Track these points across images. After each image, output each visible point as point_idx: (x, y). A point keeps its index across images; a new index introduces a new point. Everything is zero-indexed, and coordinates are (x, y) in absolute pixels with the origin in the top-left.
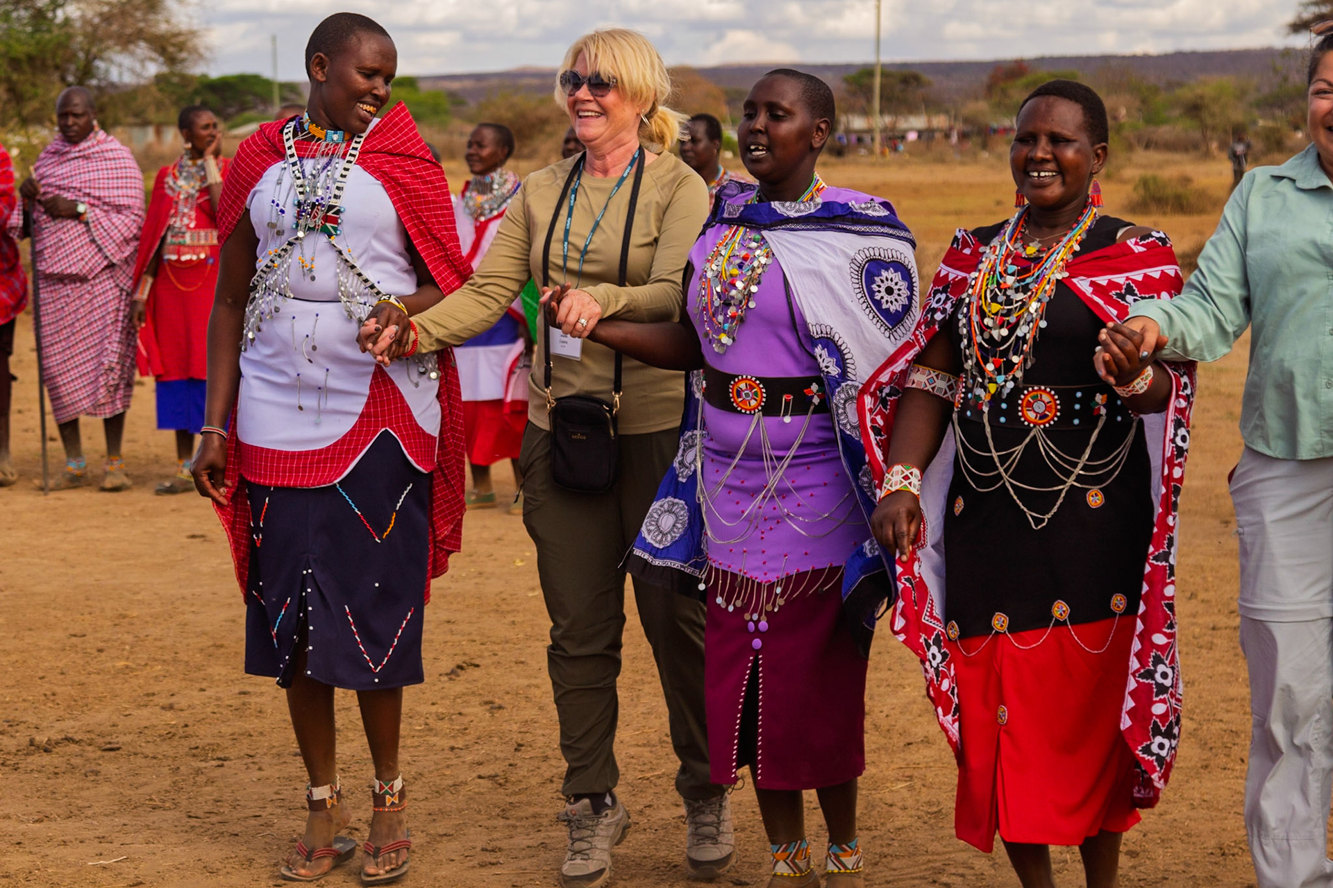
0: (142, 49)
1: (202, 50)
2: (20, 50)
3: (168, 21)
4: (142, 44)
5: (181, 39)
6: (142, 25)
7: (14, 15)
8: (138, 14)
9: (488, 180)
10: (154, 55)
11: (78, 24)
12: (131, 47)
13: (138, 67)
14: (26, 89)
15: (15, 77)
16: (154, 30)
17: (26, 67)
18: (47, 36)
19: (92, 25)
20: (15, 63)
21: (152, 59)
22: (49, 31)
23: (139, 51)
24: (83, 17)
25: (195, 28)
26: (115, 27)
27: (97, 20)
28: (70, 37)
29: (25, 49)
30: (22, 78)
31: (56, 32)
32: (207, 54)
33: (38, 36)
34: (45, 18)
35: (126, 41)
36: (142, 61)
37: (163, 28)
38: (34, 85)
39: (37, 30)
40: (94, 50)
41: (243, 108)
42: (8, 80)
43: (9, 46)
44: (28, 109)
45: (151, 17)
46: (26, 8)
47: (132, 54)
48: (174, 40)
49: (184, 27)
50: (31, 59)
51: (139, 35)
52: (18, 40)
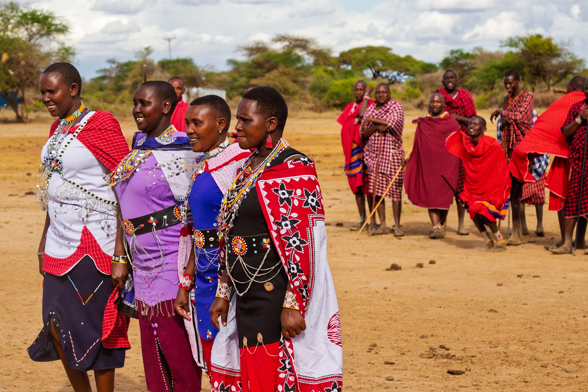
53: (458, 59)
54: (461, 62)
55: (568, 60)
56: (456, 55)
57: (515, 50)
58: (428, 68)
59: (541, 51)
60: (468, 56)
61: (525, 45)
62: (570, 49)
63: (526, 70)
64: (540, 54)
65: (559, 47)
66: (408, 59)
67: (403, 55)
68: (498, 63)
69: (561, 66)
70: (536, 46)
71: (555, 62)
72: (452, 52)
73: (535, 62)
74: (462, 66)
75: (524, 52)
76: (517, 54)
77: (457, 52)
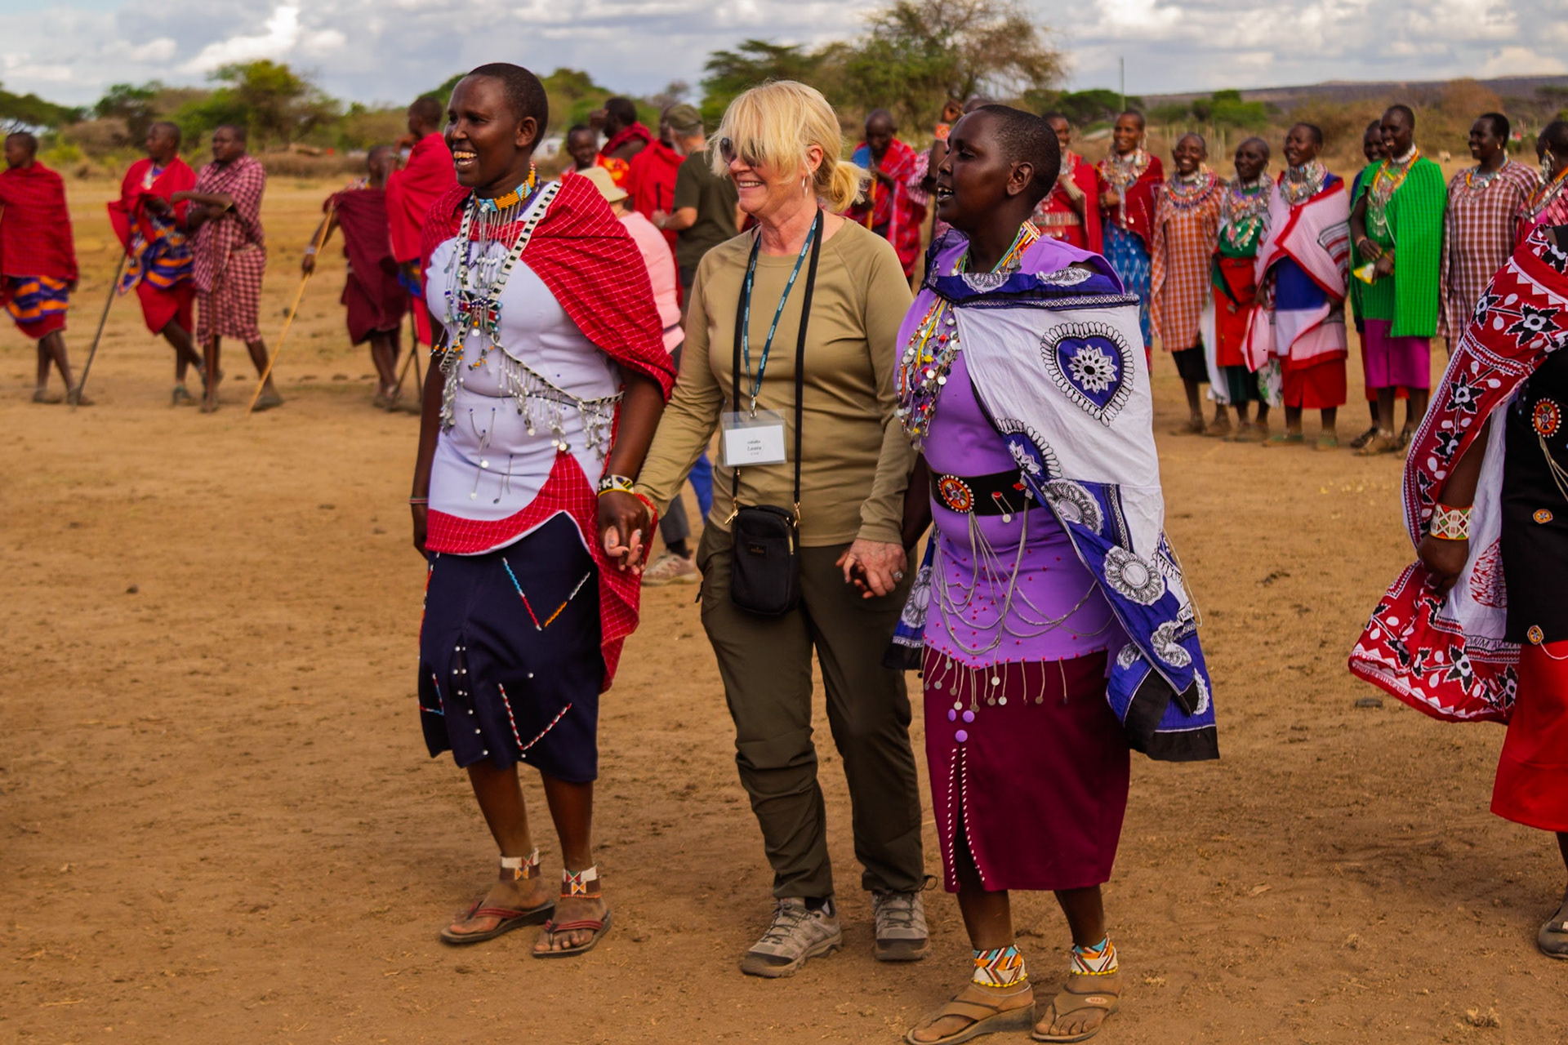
0: (1014, 69)
1: (1063, 71)
2: (916, 71)
3: (1035, 47)
4: (1015, 65)
5: (1046, 61)
6: (1015, 50)
7: (913, 43)
8: (1012, 41)
9: (1302, 170)
10: (1026, 75)
11: (963, 50)
12: (1007, 68)
13: (1010, 83)
14: (921, 102)
15: (912, 93)
16: (1024, 54)
17: (920, 84)
18: (939, 60)
19: (975, 51)
20: (912, 81)
21: (1022, 78)
22: (940, 55)
23: (1012, 71)
24: (968, 45)
25: (1058, 52)
26: (993, 52)
27: (979, 47)
28: (956, 60)
29: (921, 70)
30: (918, 94)
31: (946, 55)
32: (1068, 73)
33: (931, 60)
34: (937, 45)
35: (1001, 63)
36: (1014, 80)
37: (1032, 51)
38: (927, 99)
39: (930, 53)
40: (976, 71)
41: (1096, 116)
42: (907, 96)
43: (907, 68)
44: (923, 118)
45: (1023, 43)
46: (922, 38)
47: (1006, 74)
48: (1041, 62)
49: (1049, 51)
50: (925, 78)
51: (1013, 58)
52: (916, 64)
53: (123, 99)
54: (131, 103)
55: (315, 100)
56: (120, 93)
57: (229, 85)
58: (72, 116)
59: (274, 87)
60: (140, 94)
61: (248, 76)
62: (317, 83)
63: (250, 116)
64: (271, 93)
65: (302, 80)
66: (31, 99)
67: (21, 92)
68: (203, 106)
69: (304, 110)
70: (264, 79)
71: (295, 103)
72: (115, 89)
73: (264, 105)
74: (130, 111)
75: (245, 90)
76: (233, 92)
77: (122, 87)
